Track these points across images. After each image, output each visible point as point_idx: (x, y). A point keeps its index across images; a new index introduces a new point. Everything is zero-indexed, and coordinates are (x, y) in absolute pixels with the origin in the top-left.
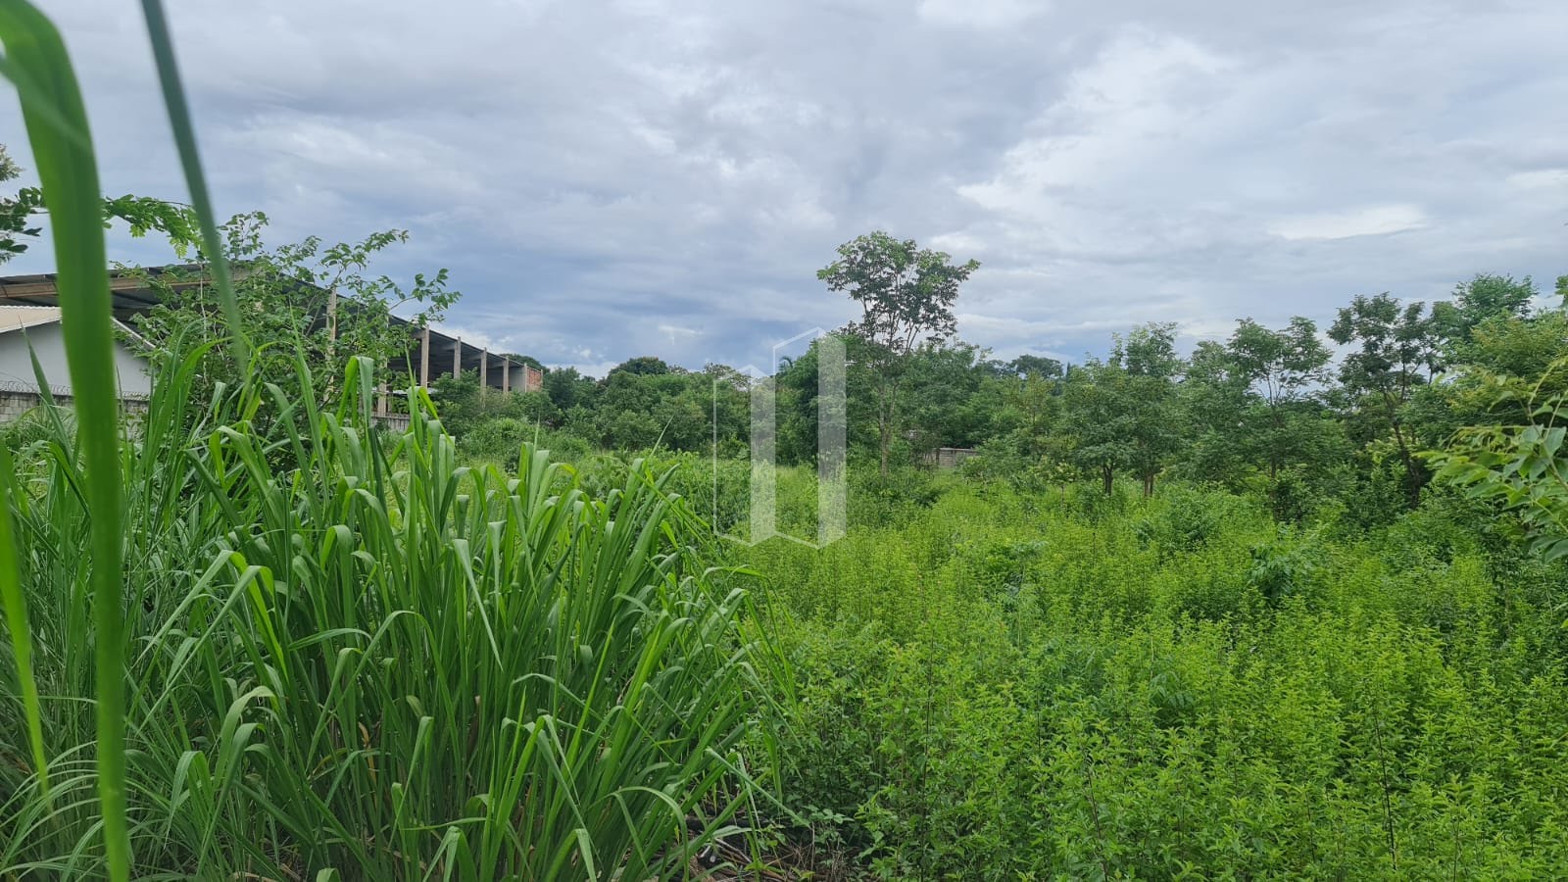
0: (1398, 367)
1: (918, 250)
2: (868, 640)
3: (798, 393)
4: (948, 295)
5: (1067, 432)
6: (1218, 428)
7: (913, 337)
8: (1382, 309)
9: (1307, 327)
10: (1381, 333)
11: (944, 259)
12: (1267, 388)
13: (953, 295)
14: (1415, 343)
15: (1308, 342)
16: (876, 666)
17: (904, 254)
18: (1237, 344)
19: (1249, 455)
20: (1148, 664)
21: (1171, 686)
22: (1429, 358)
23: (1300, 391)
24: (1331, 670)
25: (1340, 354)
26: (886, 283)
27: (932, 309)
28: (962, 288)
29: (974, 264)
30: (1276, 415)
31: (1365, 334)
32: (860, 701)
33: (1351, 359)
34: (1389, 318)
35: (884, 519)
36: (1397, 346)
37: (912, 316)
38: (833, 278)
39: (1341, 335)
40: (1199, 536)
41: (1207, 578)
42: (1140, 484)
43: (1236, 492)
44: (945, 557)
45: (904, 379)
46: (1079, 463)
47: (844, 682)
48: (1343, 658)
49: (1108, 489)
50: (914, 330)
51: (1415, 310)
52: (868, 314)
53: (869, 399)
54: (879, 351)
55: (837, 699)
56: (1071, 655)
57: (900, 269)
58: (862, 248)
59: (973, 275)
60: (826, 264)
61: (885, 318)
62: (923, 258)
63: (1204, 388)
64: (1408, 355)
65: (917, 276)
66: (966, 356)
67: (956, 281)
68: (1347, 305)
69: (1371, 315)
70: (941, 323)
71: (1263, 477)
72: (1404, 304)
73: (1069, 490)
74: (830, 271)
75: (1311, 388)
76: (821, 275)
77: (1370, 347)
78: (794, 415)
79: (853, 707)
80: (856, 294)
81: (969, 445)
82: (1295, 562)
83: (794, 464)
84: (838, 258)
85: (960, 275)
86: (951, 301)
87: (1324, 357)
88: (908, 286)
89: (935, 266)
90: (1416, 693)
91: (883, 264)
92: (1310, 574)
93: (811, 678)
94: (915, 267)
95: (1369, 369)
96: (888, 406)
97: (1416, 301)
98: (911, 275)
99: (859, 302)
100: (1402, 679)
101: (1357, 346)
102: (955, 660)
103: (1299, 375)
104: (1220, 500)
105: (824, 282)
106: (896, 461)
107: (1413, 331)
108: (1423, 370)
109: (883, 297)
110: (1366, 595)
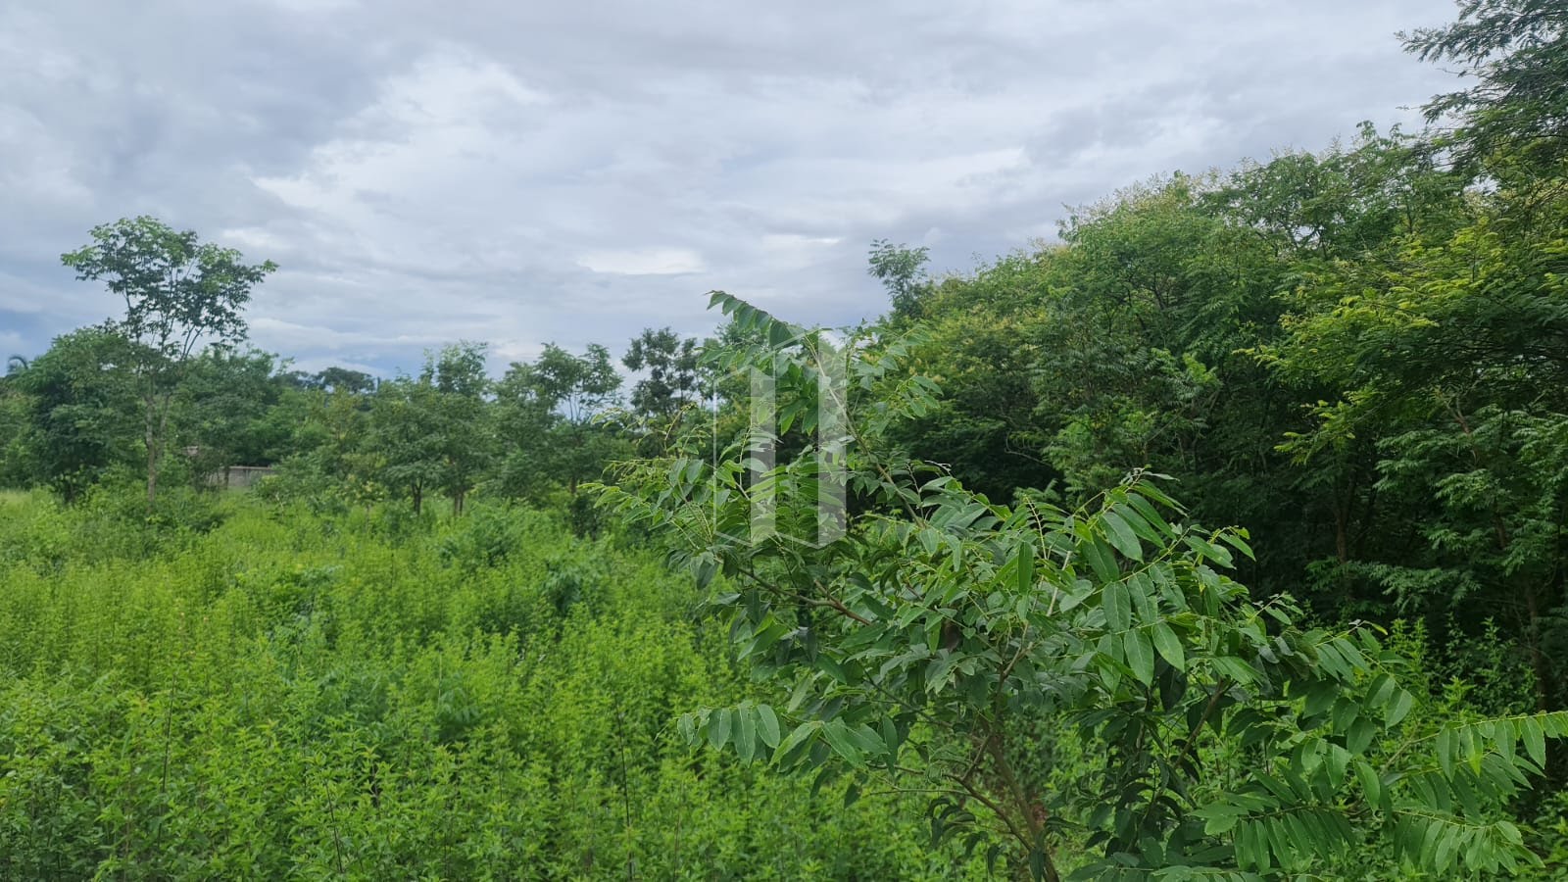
0: (677, 394)
1: (200, 243)
2: (104, 691)
3: (34, 400)
4: (238, 296)
5: (374, 449)
6: (523, 447)
7: (193, 342)
8: (665, 342)
9: (602, 354)
10: (664, 362)
11: (234, 257)
12: (570, 408)
13: (244, 297)
14: (690, 373)
15: (604, 367)
16: (115, 722)
17: (182, 246)
18: (544, 366)
19: (554, 472)
20: (436, 683)
21: (457, 702)
22: (701, 386)
23: (597, 411)
24: (604, 669)
25: (632, 381)
26: (156, 276)
27: (217, 311)
28: (255, 290)
29: (269, 266)
30: (577, 434)
31: (652, 362)
32: (88, 767)
33: (642, 384)
34: (671, 350)
35: (149, 549)
36: (677, 375)
37: (192, 316)
38: (83, 264)
39: (633, 363)
40: (502, 552)
41: (504, 592)
42: (450, 501)
43: (539, 507)
44: (220, 590)
45: (181, 388)
46: (386, 482)
47: (65, 747)
48: (613, 656)
49: (416, 508)
50: (194, 333)
51: (690, 345)
52: (132, 311)
53: (134, 410)
54: (149, 356)
55: (55, 768)
56: (355, 683)
57: (176, 262)
58: (124, 233)
59: (269, 277)
60: (74, 247)
61: (156, 316)
62: (207, 254)
63: (514, 407)
64: (685, 383)
65: (200, 273)
66: (263, 365)
67: (247, 282)
68: (638, 337)
69: (655, 346)
70: (229, 328)
71: (565, 493)
72: (682, 339)
73: (374, 512)
74: (80, 257)
75: (604, 410)
76: (67, 259)
77: (656, 374)
78: (28, 428)
79: (78, 776)
80: (116, 287)
81: (265, 462)
82: (584, 571)
83: (28, 487)
84: (91, 242)
85: (254, 277)
86: (242, 304)
87: (617, 382)
88: (187, 282)
89: (221, 264)
90: (669, 679)
91: (154, 254)
92: (596, 582)
93: (19, 747)
94: (195, 261)
95: (655, 396)
96: (158, 420)
97: (689, 336)
98: (191, 270)
99: (121, 296)
100: (660, 670)
101: (646, 373)
102: (213, 704)
103: (596, 397)
104: (524, 514)
105: (72, 269)
106: (168, 481)
107: (688, 363)
108: (696, 397)
109: (153, 293)
110: (641, 596)
